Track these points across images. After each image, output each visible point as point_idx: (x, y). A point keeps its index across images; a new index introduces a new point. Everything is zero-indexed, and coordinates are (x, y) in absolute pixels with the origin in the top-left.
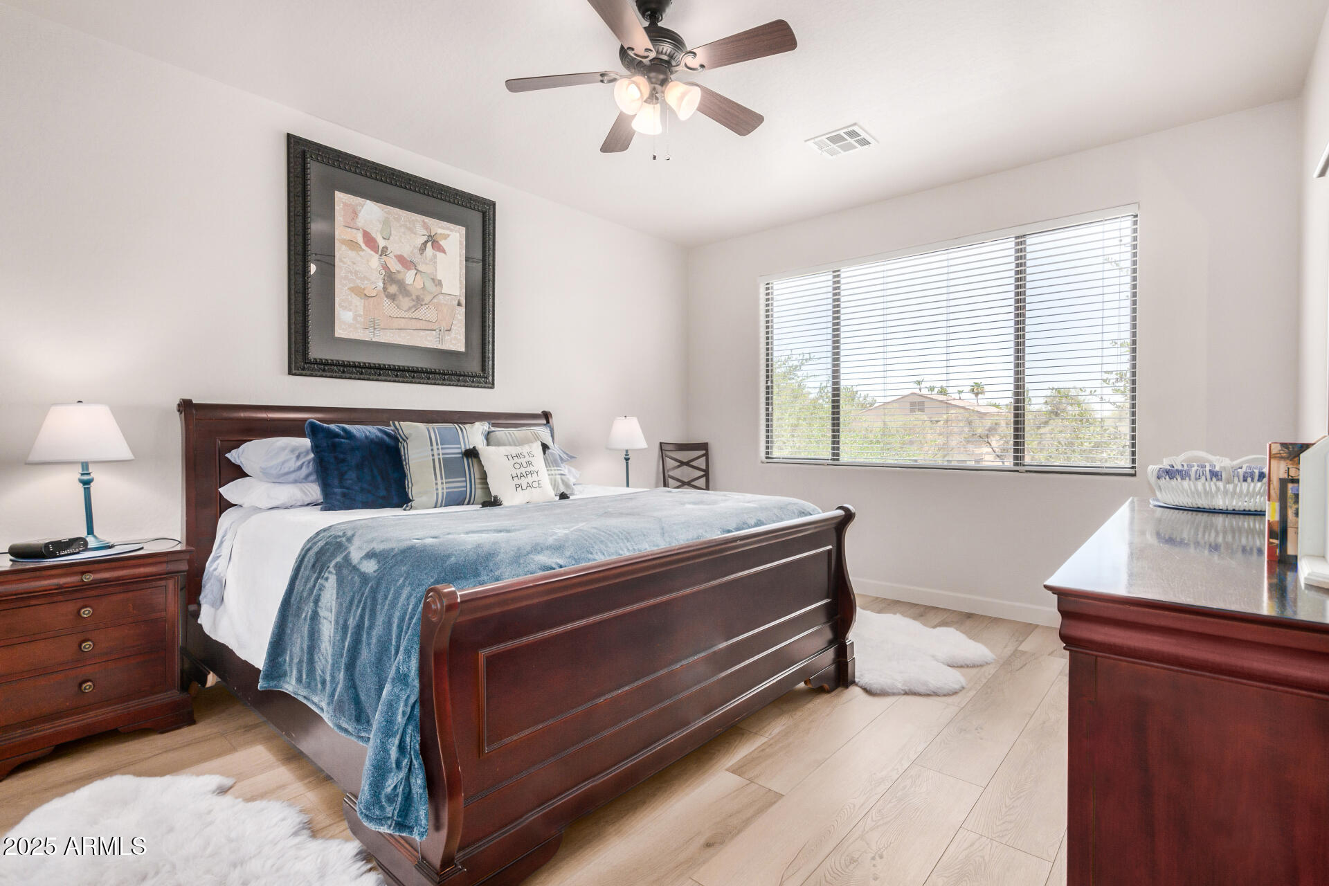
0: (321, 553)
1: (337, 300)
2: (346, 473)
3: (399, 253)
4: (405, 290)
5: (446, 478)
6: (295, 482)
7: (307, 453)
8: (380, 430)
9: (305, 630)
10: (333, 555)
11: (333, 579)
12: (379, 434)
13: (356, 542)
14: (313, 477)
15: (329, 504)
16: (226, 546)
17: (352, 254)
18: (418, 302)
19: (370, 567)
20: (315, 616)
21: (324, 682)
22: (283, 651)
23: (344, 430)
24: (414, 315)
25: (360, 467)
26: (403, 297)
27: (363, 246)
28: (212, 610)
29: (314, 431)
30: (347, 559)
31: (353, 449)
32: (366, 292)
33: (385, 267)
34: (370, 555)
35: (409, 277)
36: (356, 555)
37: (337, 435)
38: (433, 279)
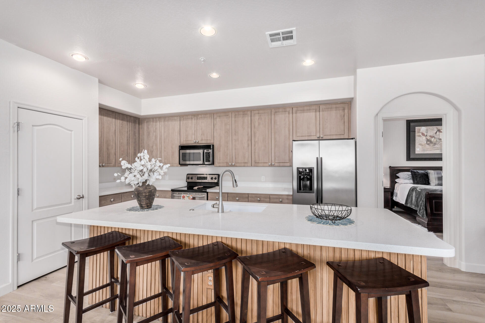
0: (413, 189)
1: (416, 147)
2: (417, 179)
3: (430, 135)
4: (432, 142)
5: (438, 180)
6: (408, 179)
7: (410, 175)
8: (424, 171)
9: (411, 198)
10: (415, 189)
11: (415, 192)
12: (424, 172)
13: (418, 188)
14: (411, 179)
15: (414, 183)
16: (397, 189)
17: (419, 138)
18: (435, 144)
19: (420, 190)
20: (412, 196)
21: (413, 204)
22: (407, 201)
23: (417, 171)
24: (434, 147)
25: (420, 178)
26: (431, 144)
27: (422, 136)
28: (395, 197)
29: (411, 172)
30: (417, 190)
31: (419, 175)
32: (422, 144)
33: (427, 139)
34: (420, 189)
35: (433, 139)
36: (418, 189)
37: (415, 172)
38: (439, 139)
